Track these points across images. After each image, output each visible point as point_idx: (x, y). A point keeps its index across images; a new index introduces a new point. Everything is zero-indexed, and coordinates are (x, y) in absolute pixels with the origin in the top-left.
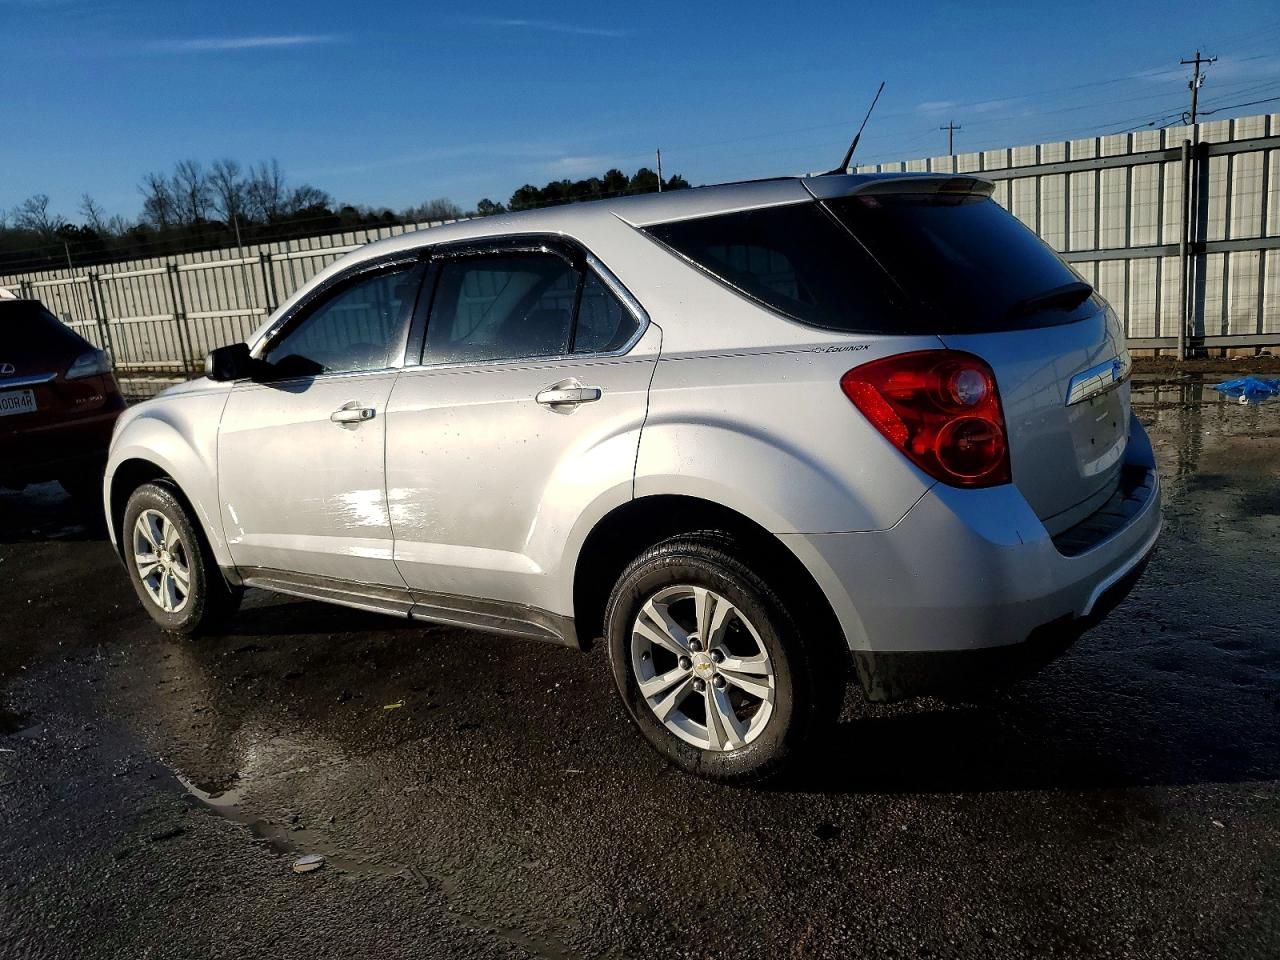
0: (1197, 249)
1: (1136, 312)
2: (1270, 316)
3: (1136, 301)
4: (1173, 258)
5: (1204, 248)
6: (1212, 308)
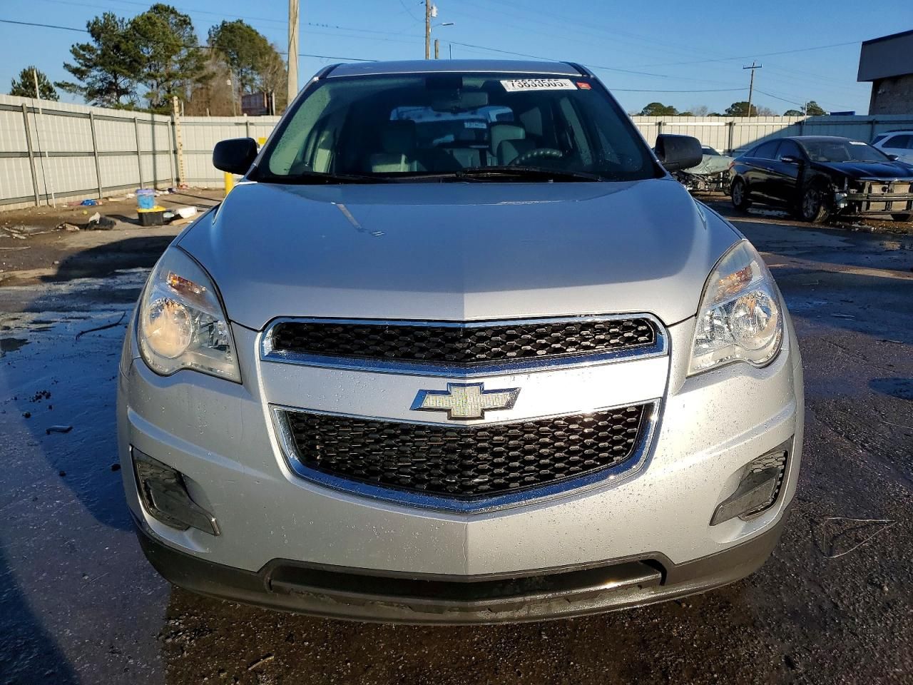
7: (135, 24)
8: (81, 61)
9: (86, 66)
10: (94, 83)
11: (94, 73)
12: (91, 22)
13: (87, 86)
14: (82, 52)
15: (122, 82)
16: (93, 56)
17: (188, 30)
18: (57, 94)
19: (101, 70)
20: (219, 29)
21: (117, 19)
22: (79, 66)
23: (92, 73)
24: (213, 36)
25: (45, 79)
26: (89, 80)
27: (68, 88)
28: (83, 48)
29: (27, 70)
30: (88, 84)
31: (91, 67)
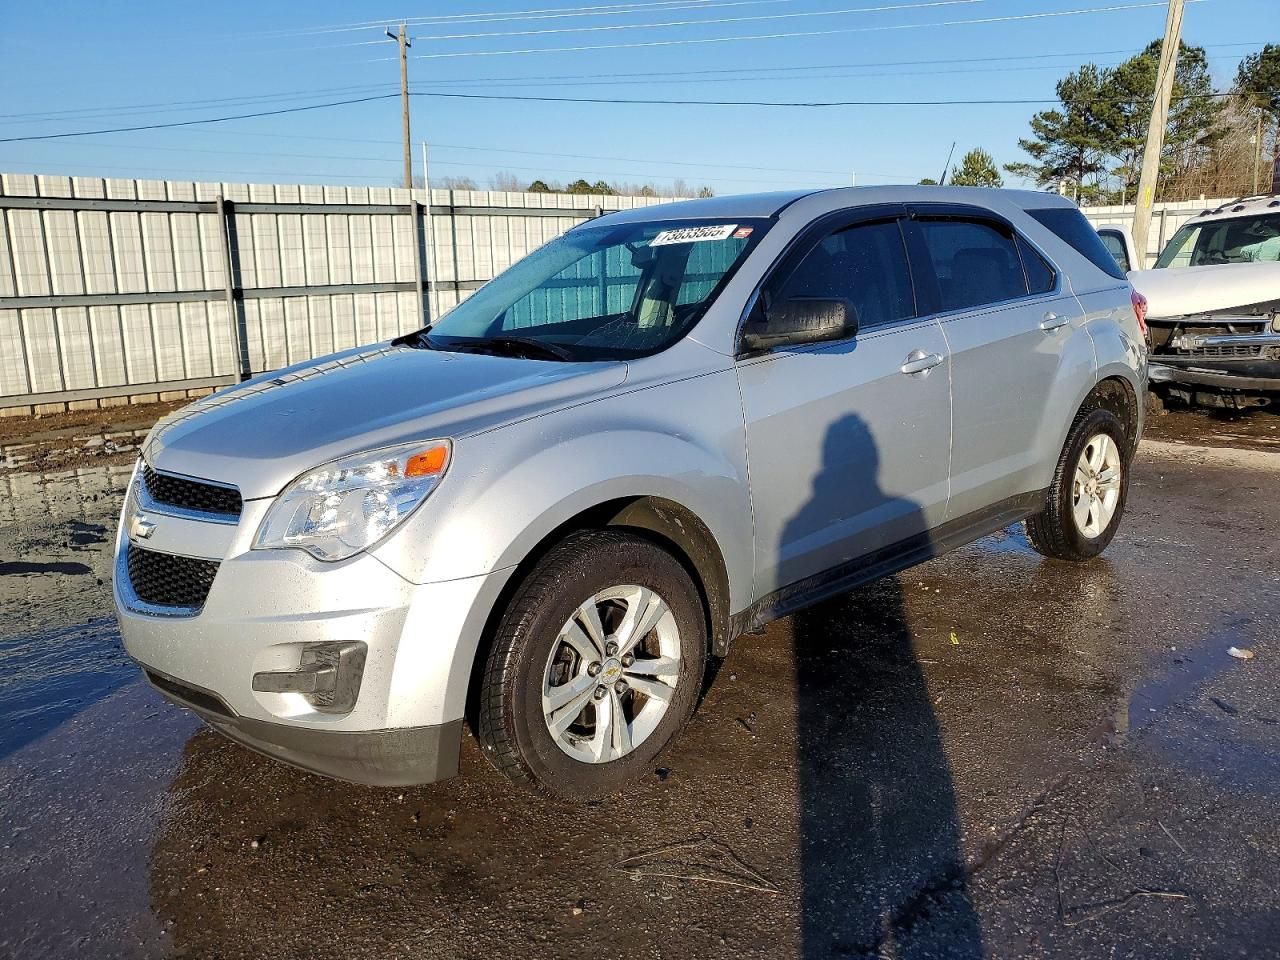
0: (238, 295)
1: (192, 353)
2: (294, 353)
3: (191, 342)
4: (218, 303)
5: (242, 295)
6: (253, 347)
7: (1119, 75)
8: (1040, 134)
9: (1047, 138)
10: (1053, 161)
11: (1055, 147)
12: (1063, 81)
13: (1043, 165)
14: (1044, 122)
15: (1089, 156)
16: (1058, 126)
17: (1199, 69)
18: (1002, 180)
19: (1063, 144)
20: (1258, 59)
21: (1097, 72)
22: (1037, 140)
23: (1052, 148)
24: (1246, 70)
25: (990, 163)
26: (1048, 157)
27: (1019, 171)
28: (1046, 117)
29: (973, 153)
30: (1046, 162)
31: (1053, 140)
